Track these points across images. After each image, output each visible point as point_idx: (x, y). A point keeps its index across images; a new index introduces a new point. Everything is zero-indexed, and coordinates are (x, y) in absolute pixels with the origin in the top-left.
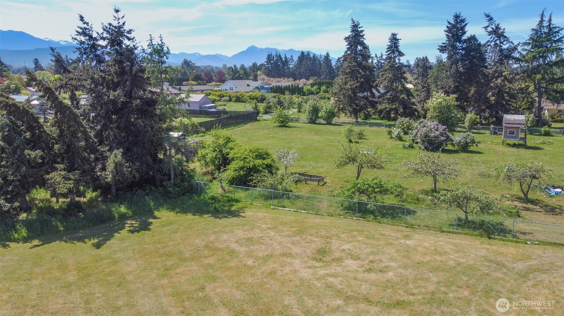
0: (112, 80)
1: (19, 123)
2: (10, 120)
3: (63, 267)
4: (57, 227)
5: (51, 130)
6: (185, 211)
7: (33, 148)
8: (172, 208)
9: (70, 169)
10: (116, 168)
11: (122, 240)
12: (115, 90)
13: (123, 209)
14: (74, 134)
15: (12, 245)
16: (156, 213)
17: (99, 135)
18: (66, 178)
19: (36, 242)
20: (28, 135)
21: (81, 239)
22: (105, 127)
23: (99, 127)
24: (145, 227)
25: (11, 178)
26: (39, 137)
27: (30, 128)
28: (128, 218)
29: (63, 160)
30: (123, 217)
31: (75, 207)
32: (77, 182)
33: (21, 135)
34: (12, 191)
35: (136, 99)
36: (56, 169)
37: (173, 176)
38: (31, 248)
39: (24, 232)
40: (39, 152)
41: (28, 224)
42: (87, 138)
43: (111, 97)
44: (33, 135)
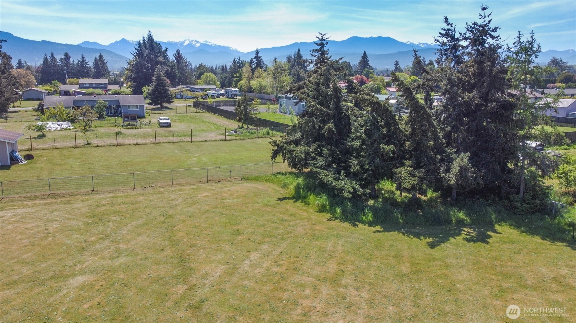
0: (469, 81)
1: (379, 119)
2: (373, 115)
3: (398, 257)
4: (397, 219)
5: (404, 127)
6: (532, 231)
7: (388, 143)
8: (517, 226)
9: (416, 166)
10: (460, 171)
11: (457, 246)
12: (470, 92)
13: (461, 215)
14: (424, 134)
15: (360, 225)
16: (497, 227)
17: (448, 136)
18: (412, 175)
19: (379, 228)
20: (385, 130)
21: (417, 235)
22: (455, 129)
23: (449, 129)
24: (483, 238)
25: (367, 167)
26: (394, 133)
27: (387, 125)
28: (465, 225)
29: (411, 156)
30: (461, 223)
31: (414, 204)
32: (421, 180)
33: (379, 130)
34: (366, 179)
35: (492, 101)
36: (403, 165)
37: (522, 190)
38: (374, 232)
39: (370, 217)
40: (392, 147)
41: (374, 210)
42: (436, 138)
43: (466, 99)
44: (389, 130)
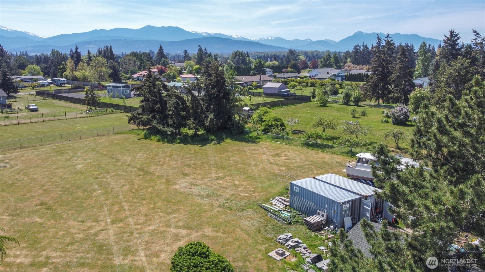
0: (214, 84)
4: (189, 140)
5: (189, 105)
6: (236, 140)
7: (183, 111)
8: (232, 139)
9: (195, 120)
12: (214, 89)
13: (213, 137)
14: (197, 107)
15: (175, 144)
16: (225, 140)
17: (207, 108)
18: (193, 123)
19: (182, 144)
20: (182, 106)
22: (209, 104)
23: (207, 104)
24: (219, 143)
25: (176, 121)
26: (186, 107)
27: (182, 104)
28: (214, 140)
29: (193, 116)
30: (212, 140)
31: (196, 135)
32: (197, 125)
33: (179, 106)
34: (176, 126)
35: (222, 93)
36: (190, 119)
37: (235, 126)
39: (179, 141)
40: (185, 113)
41: (180, 139)
42: (202, 108)
43: (212, 92)
44: (183, 106)
